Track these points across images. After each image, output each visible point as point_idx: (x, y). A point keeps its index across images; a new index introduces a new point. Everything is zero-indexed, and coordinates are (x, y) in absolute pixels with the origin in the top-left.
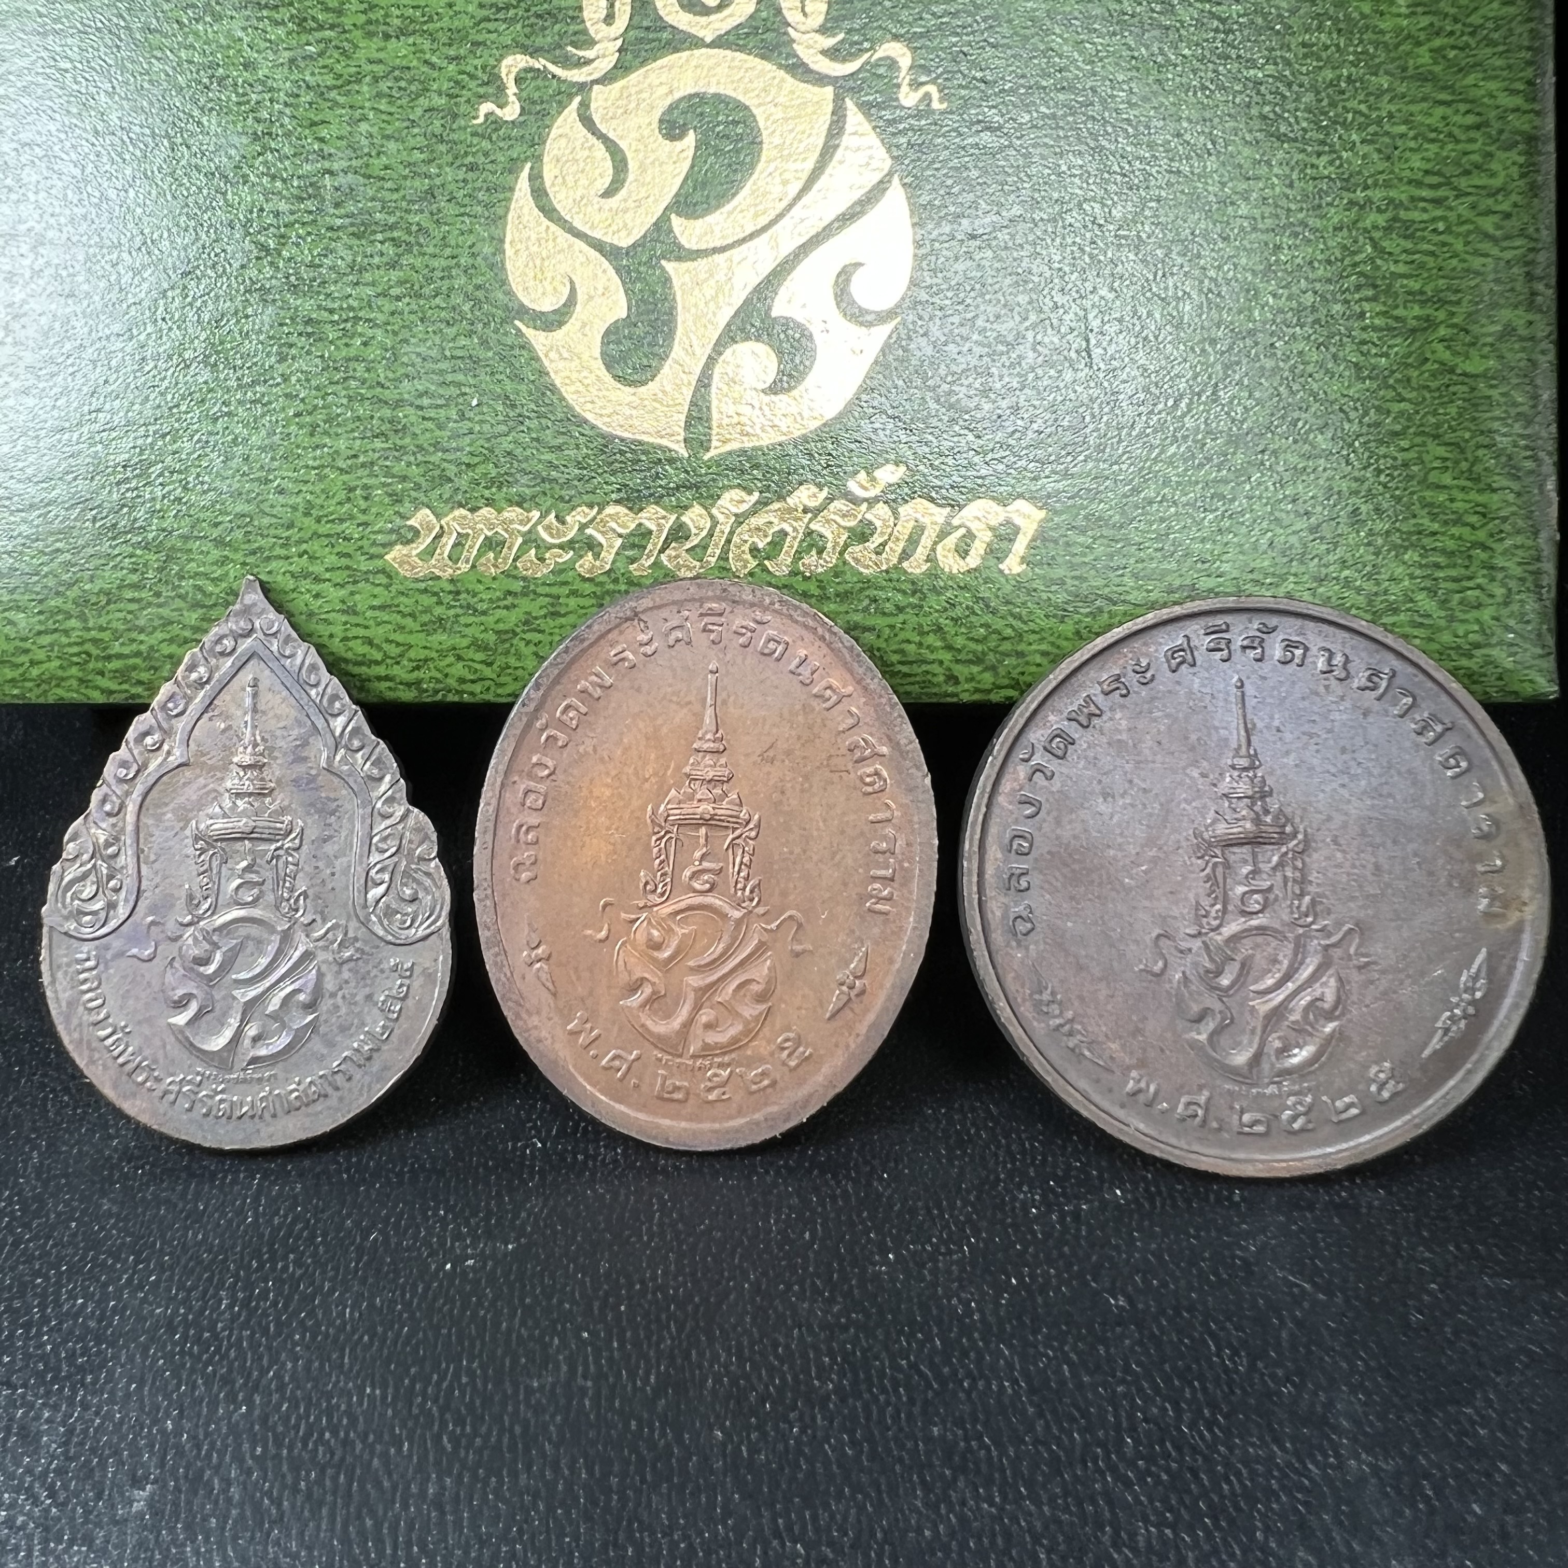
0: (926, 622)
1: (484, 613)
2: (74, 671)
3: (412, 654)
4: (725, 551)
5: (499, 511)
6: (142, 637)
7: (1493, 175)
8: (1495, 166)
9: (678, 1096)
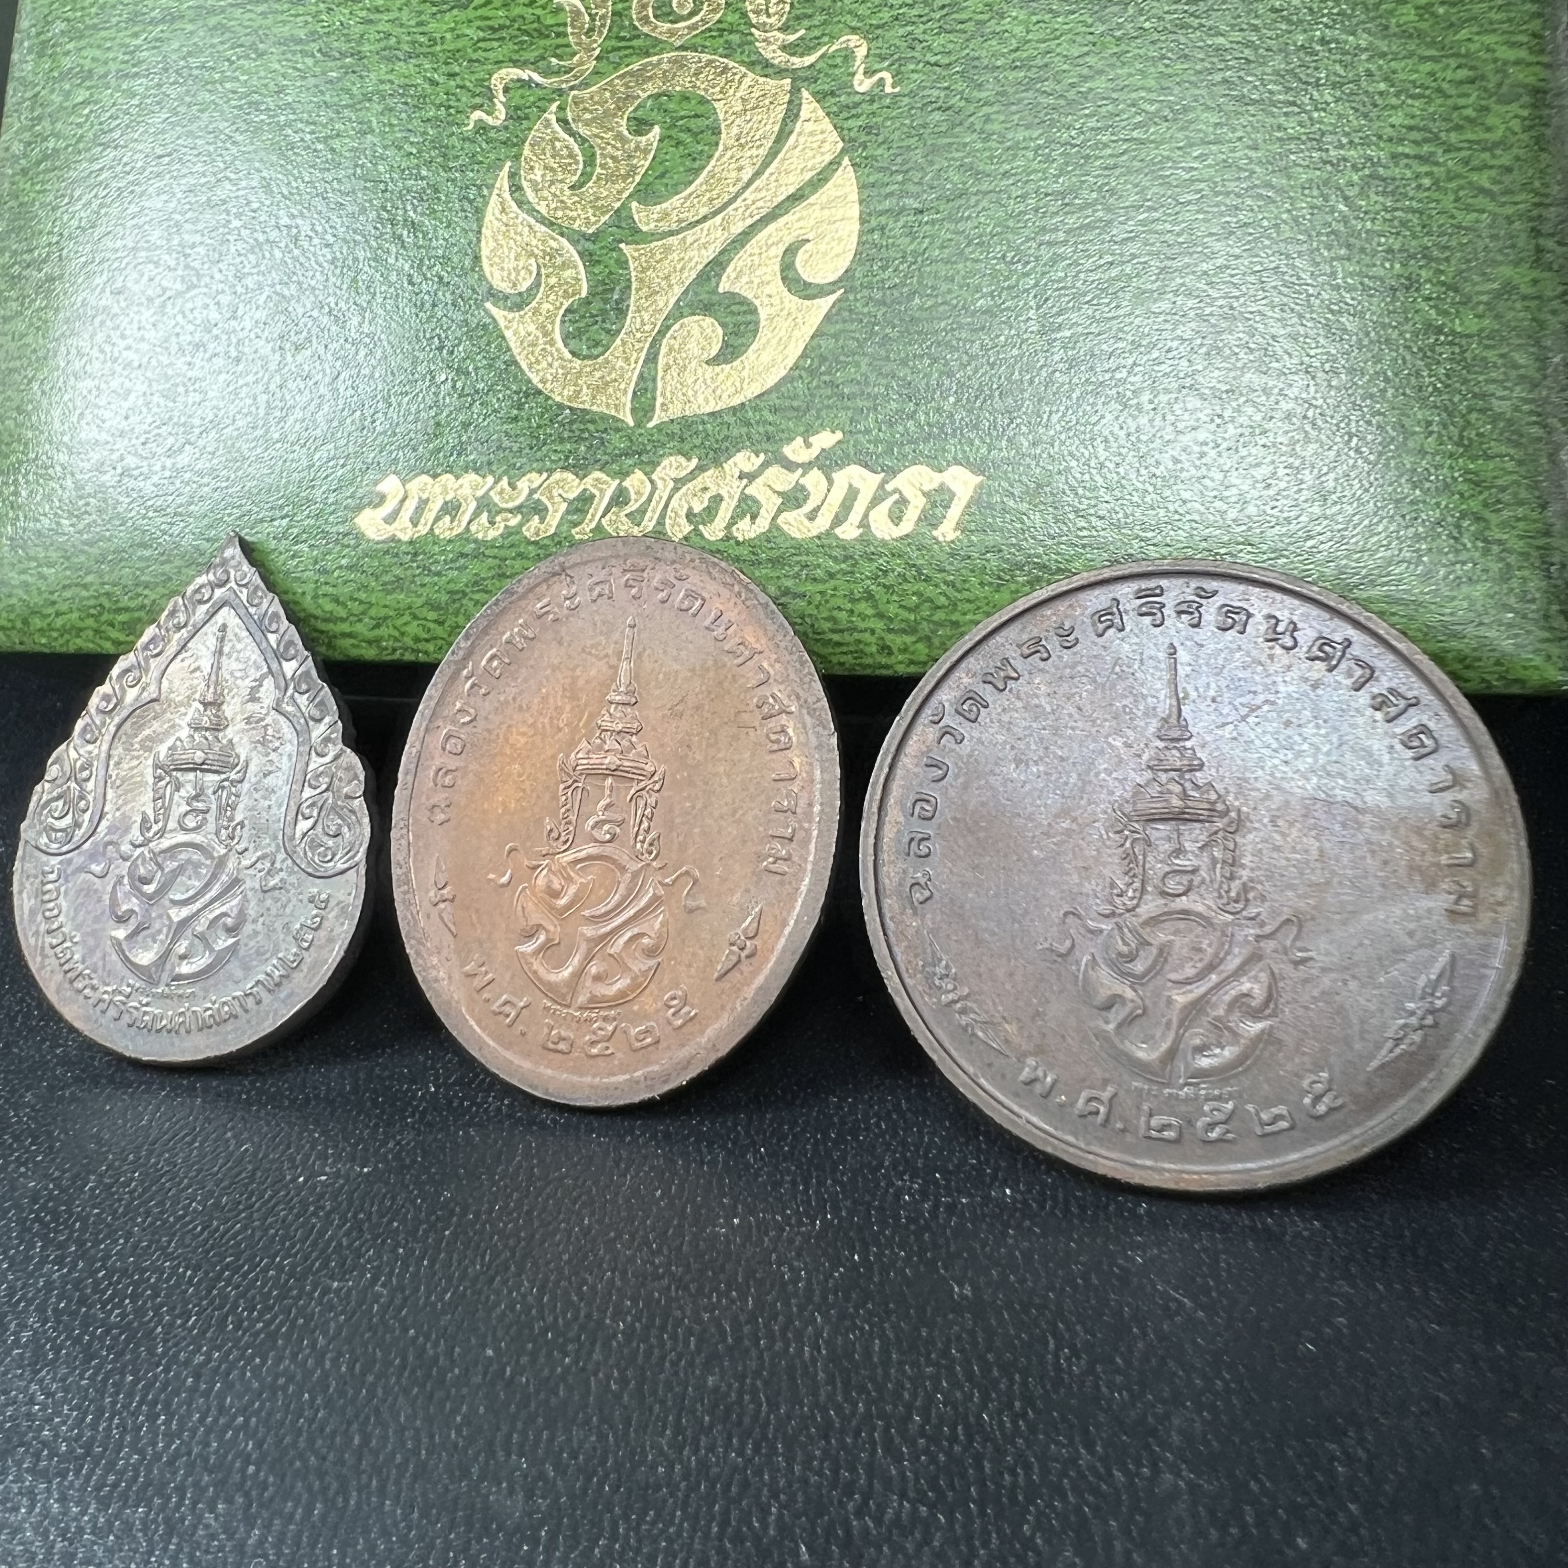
0: (858, 590)
1: (438, 574)
2: (90, 622)
3: (373, 612)
4: (663, 515)
5: (457, 478)
6: (146, 592)
7: (1489, 129)
8: (1491, 120)
9: (562, 1046)
